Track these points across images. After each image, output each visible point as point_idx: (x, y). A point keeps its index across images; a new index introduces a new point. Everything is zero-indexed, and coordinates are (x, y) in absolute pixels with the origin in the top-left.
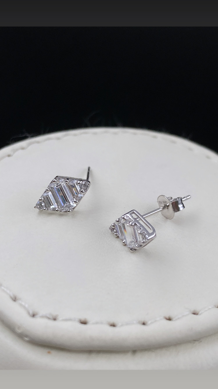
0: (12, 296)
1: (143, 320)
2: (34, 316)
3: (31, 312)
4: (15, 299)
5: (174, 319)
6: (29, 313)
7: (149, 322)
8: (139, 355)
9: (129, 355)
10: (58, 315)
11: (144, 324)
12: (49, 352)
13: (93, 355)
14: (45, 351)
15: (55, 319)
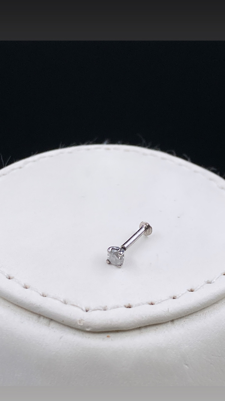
0: (62, 300)
1: (172, 296)
2: (87, 311)
3: (84, 309)
4: (65, 303)
5: (195, 290)
6: (82, 310)
7: (178, 296)
8: (177, 323)
9: (170, 324)
10: (106, 306)
11: (174, 298)
12: (108, 337)
13: (143, 330)
14: (104, 336)
15: (105, 310)
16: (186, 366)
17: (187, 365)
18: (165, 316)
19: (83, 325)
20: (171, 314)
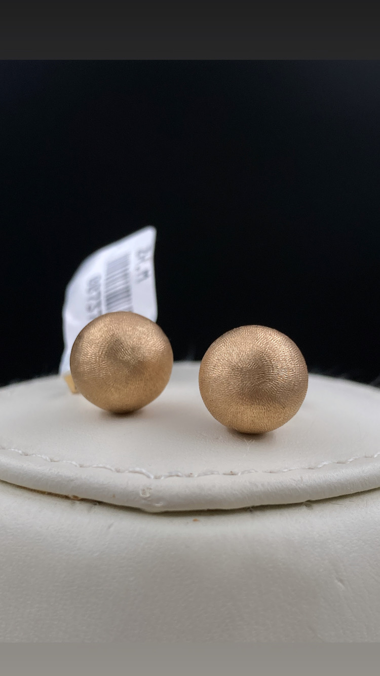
0: (114, 469)
2: (157, 478)
4: (119, 471)
8: (317, 508)
11: (309, 469)
12: (195, 520)
14: (189, 519)
15: (190, 477)
16: (340, 584)
17: (341, 581)
18: (297, 487)
19: (149, 497)
20: (306, 485)
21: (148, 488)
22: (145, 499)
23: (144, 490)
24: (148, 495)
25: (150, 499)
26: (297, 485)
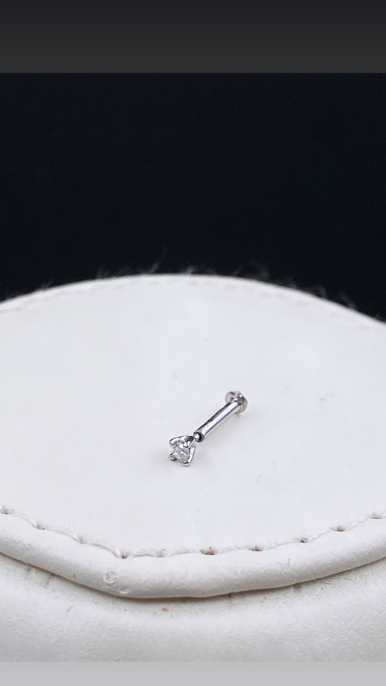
0: (75, 536)
2: (124, 557)
3: (118, 553)
4: (82, 541)
5: (346, 530)
6: (115, 555)
7: (310, 539)
8: (305, 590)
9: (291, 593)
10: (164, 550)
11: (302, 542)
12: (164, 610)
13: (236, 601)
14: (157, 608)
15: (163, 557)
18: (283, 572)
19: (114, 583)
20: (294, 569)
21: (112, 573)
22: (109, 585)
23: (107, 574)
24: (112, 582)
25: (114, 585)
26: (282, 570)
